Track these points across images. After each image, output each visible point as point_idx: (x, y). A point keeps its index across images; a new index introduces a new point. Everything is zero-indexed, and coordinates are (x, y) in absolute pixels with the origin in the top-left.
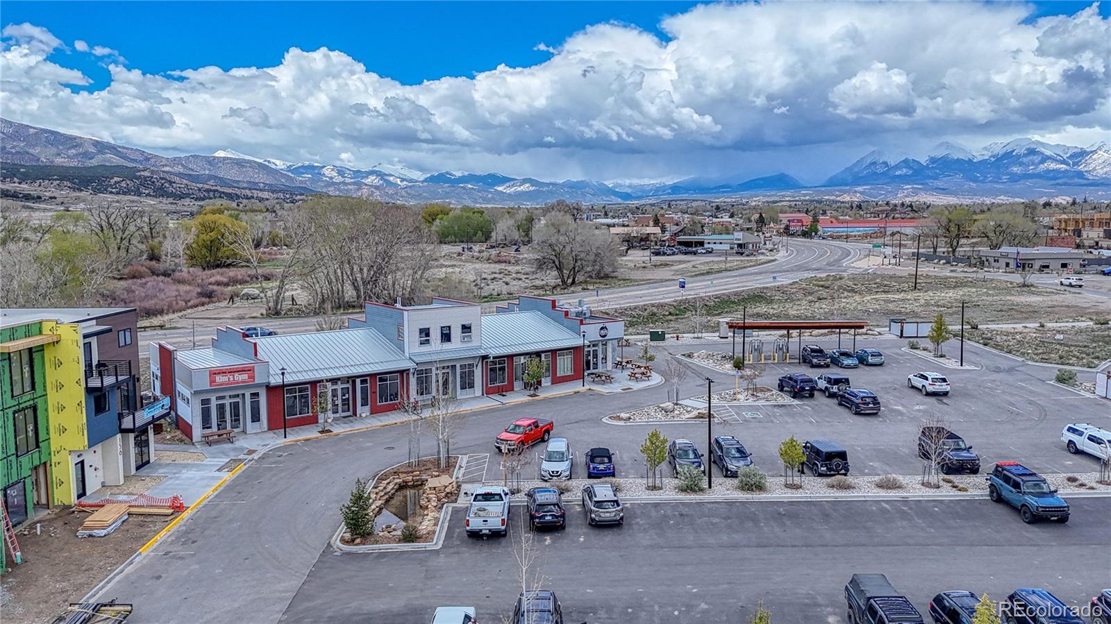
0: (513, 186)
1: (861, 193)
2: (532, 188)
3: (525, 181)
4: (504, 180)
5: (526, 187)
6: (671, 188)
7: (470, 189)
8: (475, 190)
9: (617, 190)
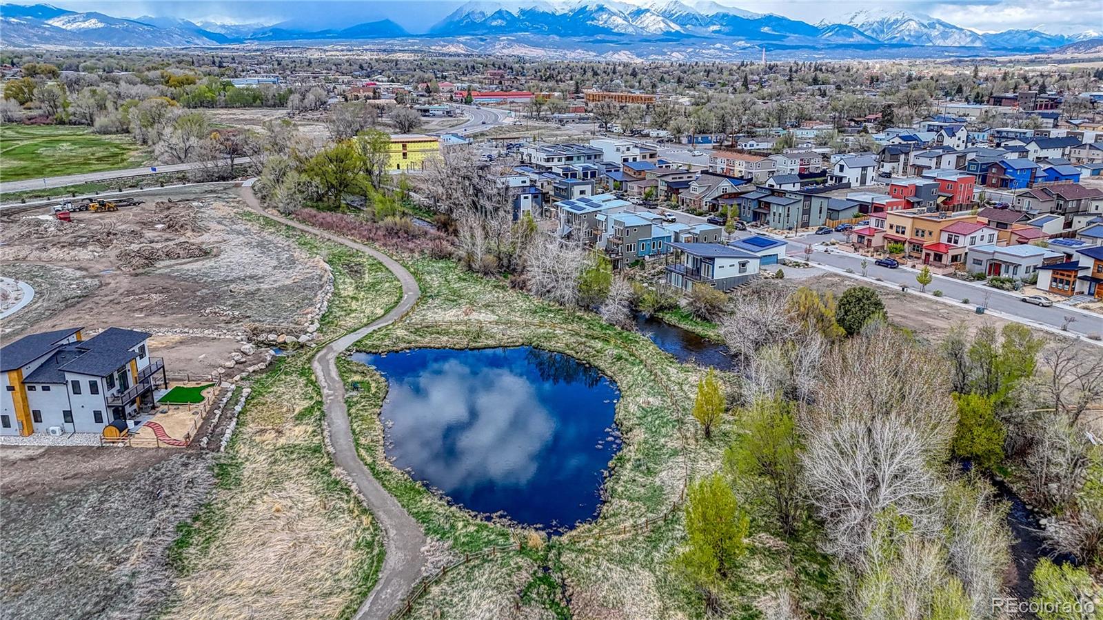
0: (74, 20)
1: (465, 44)
2: (101, 25)
3: (89, 16)
4: (59, 12)
5: (92, 24)
6: (271, 31)
7: (17, 24)
8: (24, 25)
9: (208, 30)
